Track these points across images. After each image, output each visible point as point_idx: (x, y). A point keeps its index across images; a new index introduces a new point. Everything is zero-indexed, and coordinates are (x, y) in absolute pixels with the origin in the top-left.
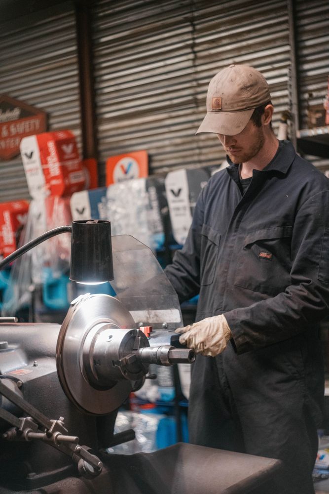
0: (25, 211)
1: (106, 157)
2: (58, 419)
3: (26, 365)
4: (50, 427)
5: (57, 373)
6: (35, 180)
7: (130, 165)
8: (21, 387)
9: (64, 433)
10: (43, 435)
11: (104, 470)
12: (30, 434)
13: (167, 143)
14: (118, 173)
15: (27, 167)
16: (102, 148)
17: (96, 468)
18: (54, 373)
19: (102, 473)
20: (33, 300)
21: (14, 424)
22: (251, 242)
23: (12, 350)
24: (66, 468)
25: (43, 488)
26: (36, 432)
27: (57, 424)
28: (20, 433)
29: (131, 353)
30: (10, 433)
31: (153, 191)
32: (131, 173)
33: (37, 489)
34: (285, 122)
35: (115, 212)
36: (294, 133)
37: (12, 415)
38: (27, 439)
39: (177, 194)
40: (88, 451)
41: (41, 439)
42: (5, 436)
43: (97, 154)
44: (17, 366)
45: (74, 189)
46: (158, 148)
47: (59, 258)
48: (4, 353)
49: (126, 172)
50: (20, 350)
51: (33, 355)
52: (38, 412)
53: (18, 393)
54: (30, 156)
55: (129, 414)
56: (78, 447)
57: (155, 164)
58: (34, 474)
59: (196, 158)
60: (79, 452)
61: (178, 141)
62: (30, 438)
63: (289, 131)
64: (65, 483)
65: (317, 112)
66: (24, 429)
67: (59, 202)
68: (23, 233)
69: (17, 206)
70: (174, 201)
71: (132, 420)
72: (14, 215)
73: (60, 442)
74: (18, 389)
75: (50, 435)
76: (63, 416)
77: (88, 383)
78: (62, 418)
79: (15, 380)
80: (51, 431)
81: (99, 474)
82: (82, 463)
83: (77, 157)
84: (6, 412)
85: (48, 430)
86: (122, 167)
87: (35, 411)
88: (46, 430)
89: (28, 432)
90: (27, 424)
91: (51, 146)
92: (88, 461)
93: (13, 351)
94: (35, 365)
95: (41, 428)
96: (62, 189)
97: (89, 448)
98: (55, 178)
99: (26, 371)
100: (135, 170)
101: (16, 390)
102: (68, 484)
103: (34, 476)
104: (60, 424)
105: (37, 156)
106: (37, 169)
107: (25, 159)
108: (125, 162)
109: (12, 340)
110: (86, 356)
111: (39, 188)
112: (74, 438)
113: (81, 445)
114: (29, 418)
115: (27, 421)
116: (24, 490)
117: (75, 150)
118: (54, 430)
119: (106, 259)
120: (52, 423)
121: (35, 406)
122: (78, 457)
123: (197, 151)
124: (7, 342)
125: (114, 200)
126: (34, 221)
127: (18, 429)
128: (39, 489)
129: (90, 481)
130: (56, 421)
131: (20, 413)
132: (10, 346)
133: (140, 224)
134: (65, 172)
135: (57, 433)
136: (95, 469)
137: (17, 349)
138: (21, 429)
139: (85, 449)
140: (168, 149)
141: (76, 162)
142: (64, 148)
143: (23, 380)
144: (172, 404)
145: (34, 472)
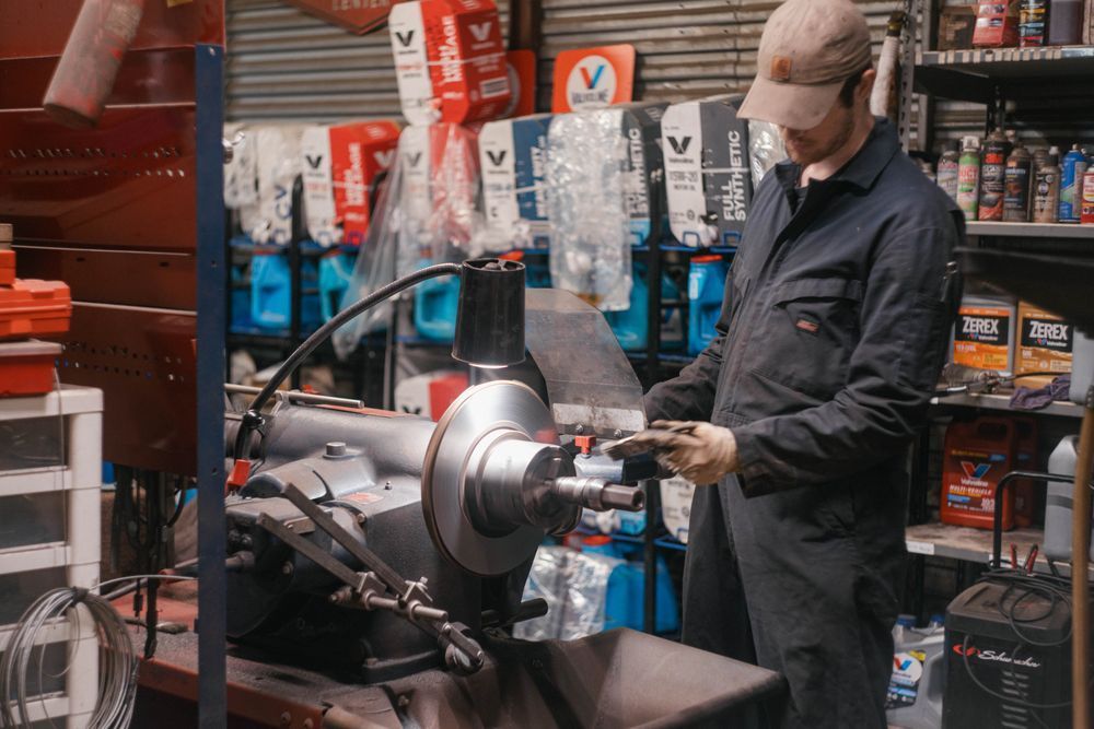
0: (390, 144)
1: (555, 48)
2: (418, 580)
3: (373, 484)
4: (406, 592)
5: (421, 506)
6: (414, 88)
7: (601, 68)
8: (363, 524)
9: (426, 603)
10: (392, 603)
11: (487, 663)
12: (373, 599)
13: (675, 33)
14: (575, 84)
15: (400, 60)
16: (547, 29)
17: (475, 661)
18: (416, 503)
19: (483, 668)
20: (395, 316)
21: (349, 581)
22: (788, 299)
23: (353, 457)
24: (426, 654)
25: (388, 683)
26: (383, 597)
27: (416, 588)
28: (357, 596)
29: (543, 484)
30: (341, 594)
31: (636, 136)
32: (599, 87)
33: (379, 684)
34: (896, 33)
35: (561, 168)
36: (911, 54)
37: (346, 568)
38: (367, 607)
39: (681, 146)
40: (464, 632)
41: (389, 609)
42: (334, 598)
43: (538, 39)
44: (360, 485)
45: (487, 110)
46: (656, 41)
47: (450, 243)
48: (338, 463)
49: (591, 86)
50: (365, 458)
51: (386, 469)
52: (388, 569)
53: (357, 535)
54: (407, 40)
55: (559, 552)
56: (447, 626)
57: (647, 74)
58: (375, 659)
59: (729, 70)
60: (448, 633)
61: (698, 31)
62: (371, 605)
63: (901, 50)
64: (424, 679)
65: (959, 18)
66: (364, 589)
67: (458, 136)
68: (383, 186)
69: (376, 133)
70: (674, 161)
71: (564, 562)
72: (369, 150)
73: (418, 616)
74: (359, 528)
75: (403, 605)
76: (426, 577)
77: (470, 526)
78: (424, 579)
79: (355, 511)
80: (405, 598)
81: (477, 670)
82: (452, 650)
83: (497, 49)
84: (337, 563)
85: (401, 596)
86: (584, 71)
87: (383, 565)
88: (397, 596)
89: (370, 596)
90: (369, 582)
91: (449, 23)
92: (461, 648)
93: (353, 460)
94: (387, 488)
95: (390, 591)
96: (464, 109)
97: (465, 627)
98: (452, 87)
99: (373, 498)
100: (608, 82)
101: (355, 528)
102: (427, 680)
103: (374, 664)
104: (421, 589)
105: (419, 41)
106: (418, 66)
107: (397, 46)
108: (591, 63)
109: (353, 441)
110: (470, 483)
111: (420, 103)
112: (441, 613)
113: (451, 621)
114: (372, 574)
115: (369, 579)
116: (357, 683)
117: (494, 34)
118: (411, 598)
119: (514, 329)
120: (408, 586)
121: (381, 557)
122: (445, 641)
123: (732, 56)
124: (343, 444)
125: (560, 146)
126: (407, 167)
127: (354, 589)
128: (381, 684)
129: (464, 679)
130: (414, 584)
131: (359, 566)
132: (349, 451)
133: (608, 195)
134: (472, 76)
135: (416, 602)
136: (471, 661)
137: (359, 456)
138: (359, 590)
139: (457, 628)
140: (675, 47)
141: (495, 57)
142: (474, 28)
143: (367, 513)
144: (641, 539)
145: (375, 656)
